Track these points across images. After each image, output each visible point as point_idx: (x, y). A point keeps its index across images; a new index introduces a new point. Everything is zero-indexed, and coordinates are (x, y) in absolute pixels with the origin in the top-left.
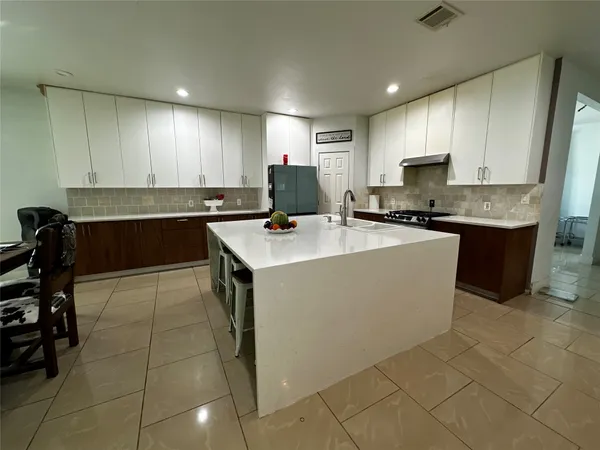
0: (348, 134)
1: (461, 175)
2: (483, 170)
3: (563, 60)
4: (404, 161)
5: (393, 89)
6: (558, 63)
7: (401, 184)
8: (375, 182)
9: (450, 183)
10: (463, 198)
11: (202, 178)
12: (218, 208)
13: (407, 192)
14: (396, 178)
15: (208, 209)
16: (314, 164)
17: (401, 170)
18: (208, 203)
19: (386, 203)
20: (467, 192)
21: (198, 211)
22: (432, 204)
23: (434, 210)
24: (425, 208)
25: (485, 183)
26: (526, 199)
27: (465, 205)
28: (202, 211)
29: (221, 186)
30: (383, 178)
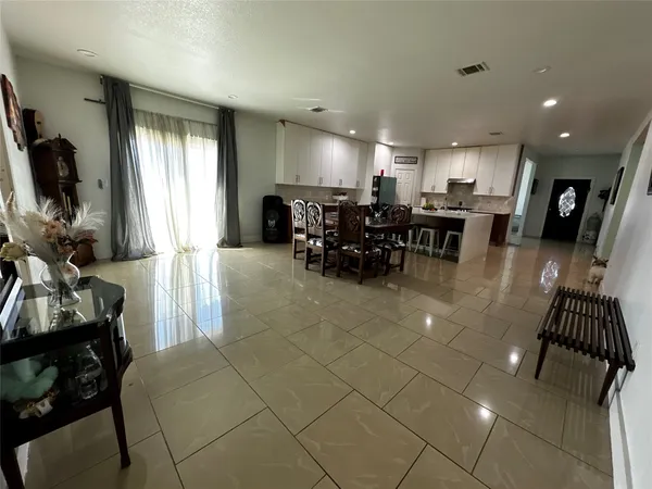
0: (415, 159)
1: (480, 191)
2: (491, 189)
4: (449, 180)
5: (455, 144)
7: (445, 192)
8: (426, 189)
9: (475, 193)
14: (443, 188)
15: (336, 201)
16: (392, 176)
17: (446, 184)
18: (336, 197)
20: (480, 198)
22: (461, 204)
23: (461, 206)
24: (456, 205)
25: (492, 195)
26: (506, 203)
27: (480, 204)
30: (433, 188)
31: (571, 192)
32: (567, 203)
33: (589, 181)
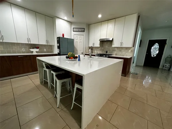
0: (83, 29)
1: (115, 44)
2: (122, 43)
3: (140, 16)
4: (100, 39)
5: (100, 16)
6: (139, 17)
7: (99, 46)
8: (91, 45)
9: (113, 46)
10: (115, 50)
11: (29, 40)
12: (37, 52)
13: (100, 49)
14: (97, 44)
15: (32, 52)
16: (73, 38)
17: (99, 42)
19: (93, 52)
20: (116, 49)
21: (27, 53)
22: (107, 52)
23: (107, 54)
24: (105, 53)
25: (122, 46)
26: (130, 51)
27: (115, 52)
28: (29, 53)
29: (38, 43)
30: (94, 44)
31: (157, 46)
32: (155, 51)
33: (166, 40)
